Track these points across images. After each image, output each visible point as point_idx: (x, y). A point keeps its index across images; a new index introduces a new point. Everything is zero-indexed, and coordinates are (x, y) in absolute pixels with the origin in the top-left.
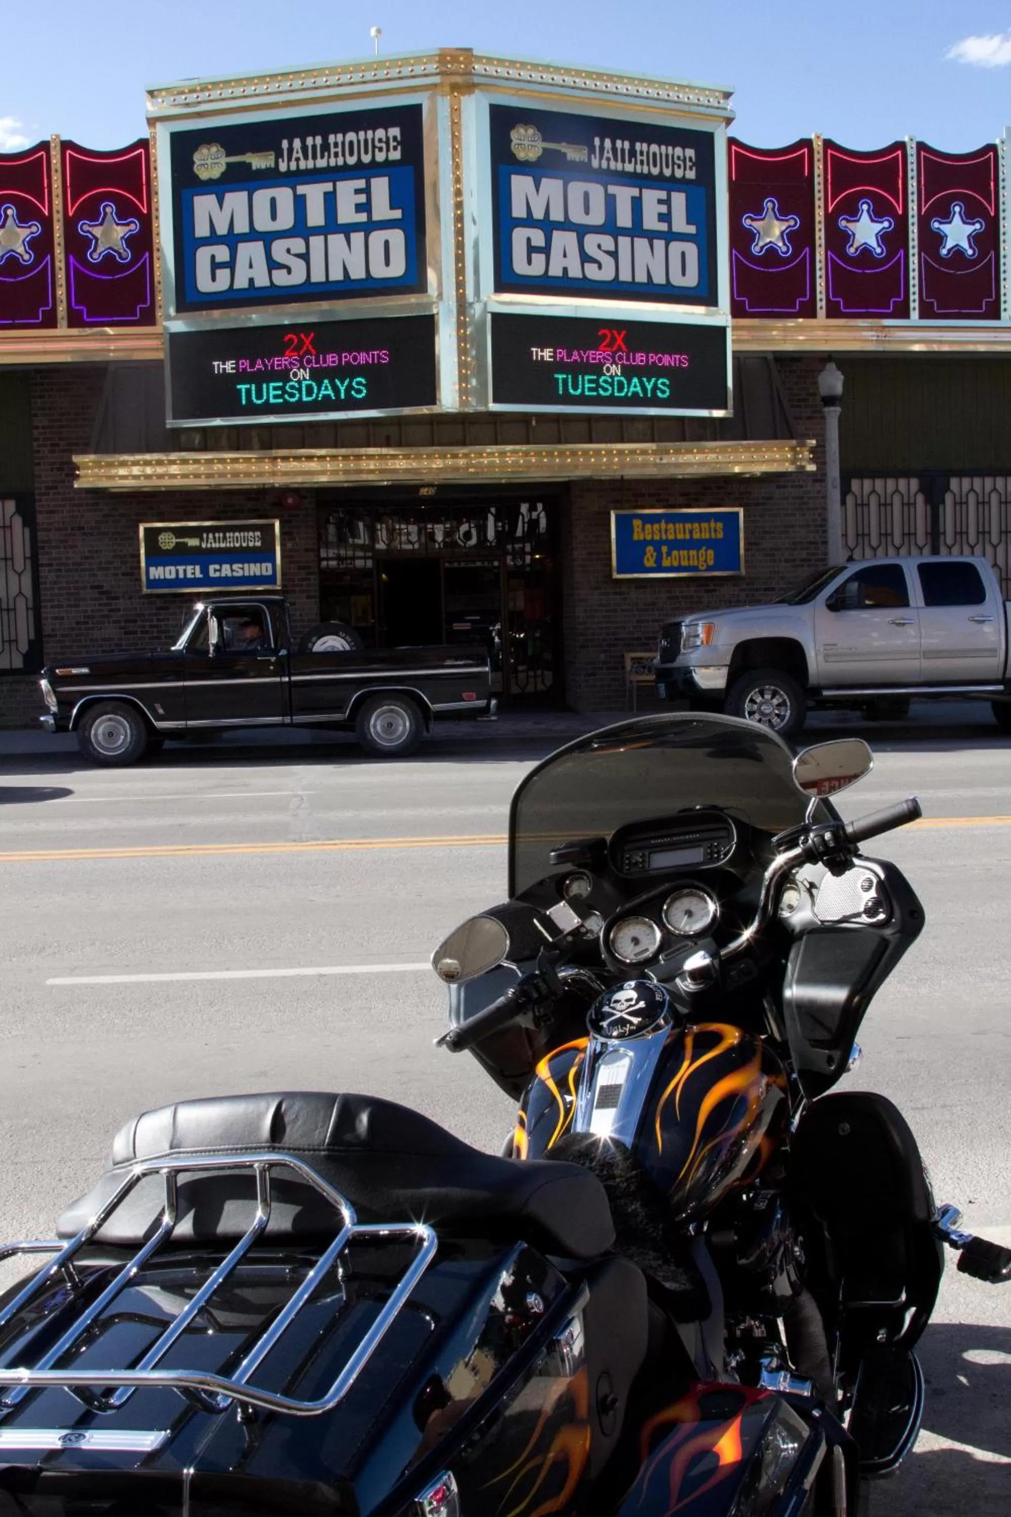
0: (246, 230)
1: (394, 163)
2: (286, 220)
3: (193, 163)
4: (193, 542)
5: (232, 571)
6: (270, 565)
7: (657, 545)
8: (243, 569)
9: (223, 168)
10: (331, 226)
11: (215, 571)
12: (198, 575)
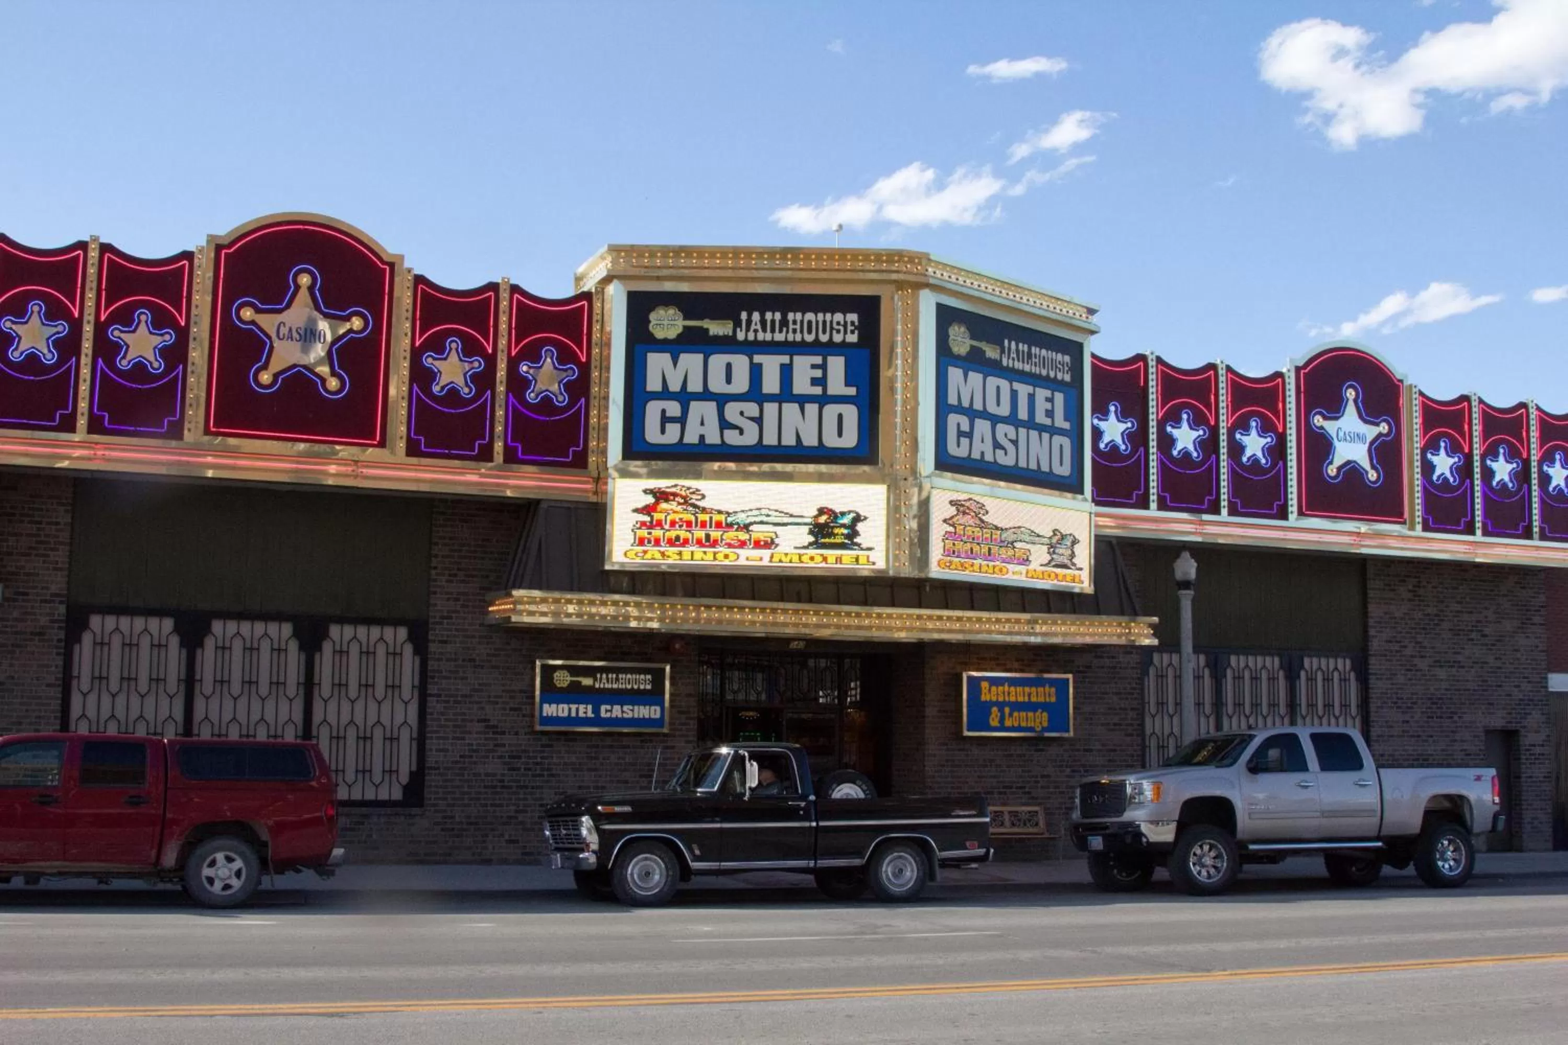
0: (699, 389)
1: (851, 345)
2: (741, 384)
3: (649, 322)
4: (587, 681)
5: (623, 712)
6: (658, 708)
7: (1001, 705)
8: (632, 710)
9: (680, 330)
10: (786, 395)
11: (607, 711)
12: (590, 714)
